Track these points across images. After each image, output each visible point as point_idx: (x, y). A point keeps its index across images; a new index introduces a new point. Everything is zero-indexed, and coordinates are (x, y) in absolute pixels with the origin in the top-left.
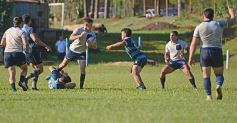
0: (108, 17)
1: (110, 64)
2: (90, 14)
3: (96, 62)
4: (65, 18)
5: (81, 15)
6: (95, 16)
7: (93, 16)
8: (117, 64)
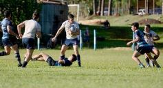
0: (111, 14)
1: (112, 49)
2: (98, 12)
3: (102, 48)
4: (80, 15)
5: (91, 13)
6: (102, 14)
7: (100, 14)
8: (117, 49)
